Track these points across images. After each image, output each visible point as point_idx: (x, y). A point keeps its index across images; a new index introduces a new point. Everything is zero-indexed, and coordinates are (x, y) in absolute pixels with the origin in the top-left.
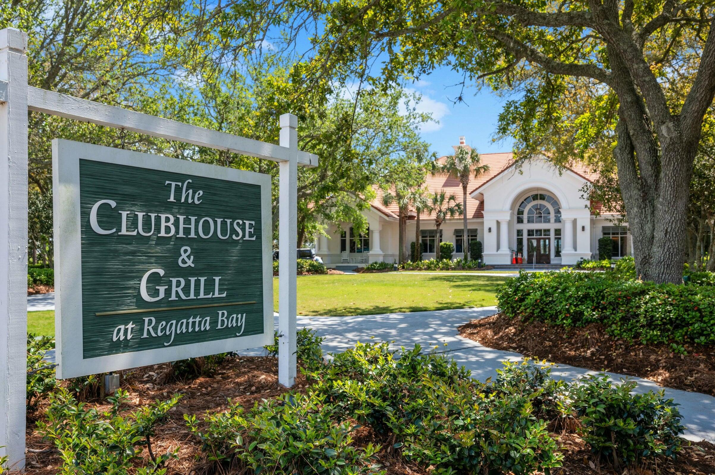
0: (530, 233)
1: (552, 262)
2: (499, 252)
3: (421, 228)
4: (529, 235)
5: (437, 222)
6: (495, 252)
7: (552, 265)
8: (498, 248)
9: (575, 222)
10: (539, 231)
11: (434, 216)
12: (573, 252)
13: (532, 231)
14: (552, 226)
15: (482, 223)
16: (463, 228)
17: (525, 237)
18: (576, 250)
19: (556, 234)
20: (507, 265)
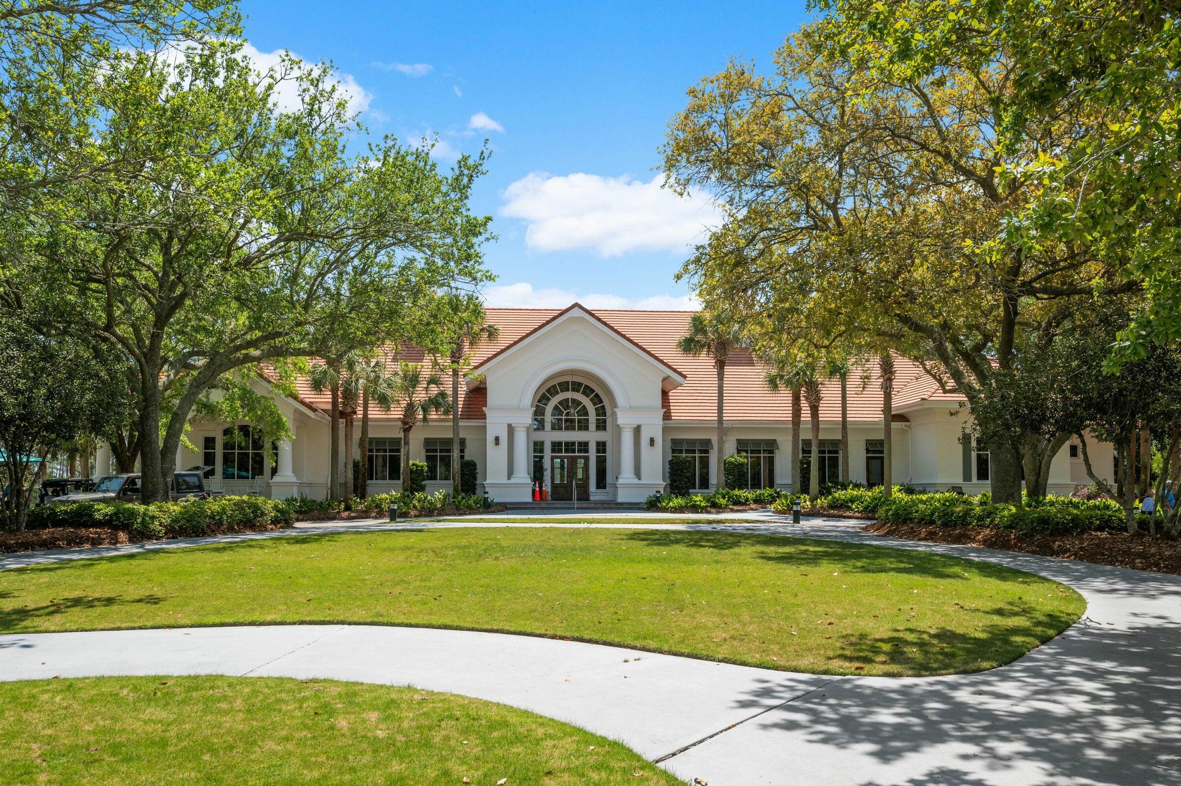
0: (556, 447)
1: (592, 498)
2: (513, 481)
3: (371, 434)
4: (553, 451)
5: (404, 423)
6: (505, 481)
7: (596, 503)
8: (510, 473)
9: (637, 430)
10: (570, 446)
11: (397, 413)
12: (636, 481)
13: (560, 444)
14: (592, 436)
15: (484, 428)
16: (451, 436)
17: (548, 453)
18: (639, 477)
19: (598, 451)
20: (526, 503)
